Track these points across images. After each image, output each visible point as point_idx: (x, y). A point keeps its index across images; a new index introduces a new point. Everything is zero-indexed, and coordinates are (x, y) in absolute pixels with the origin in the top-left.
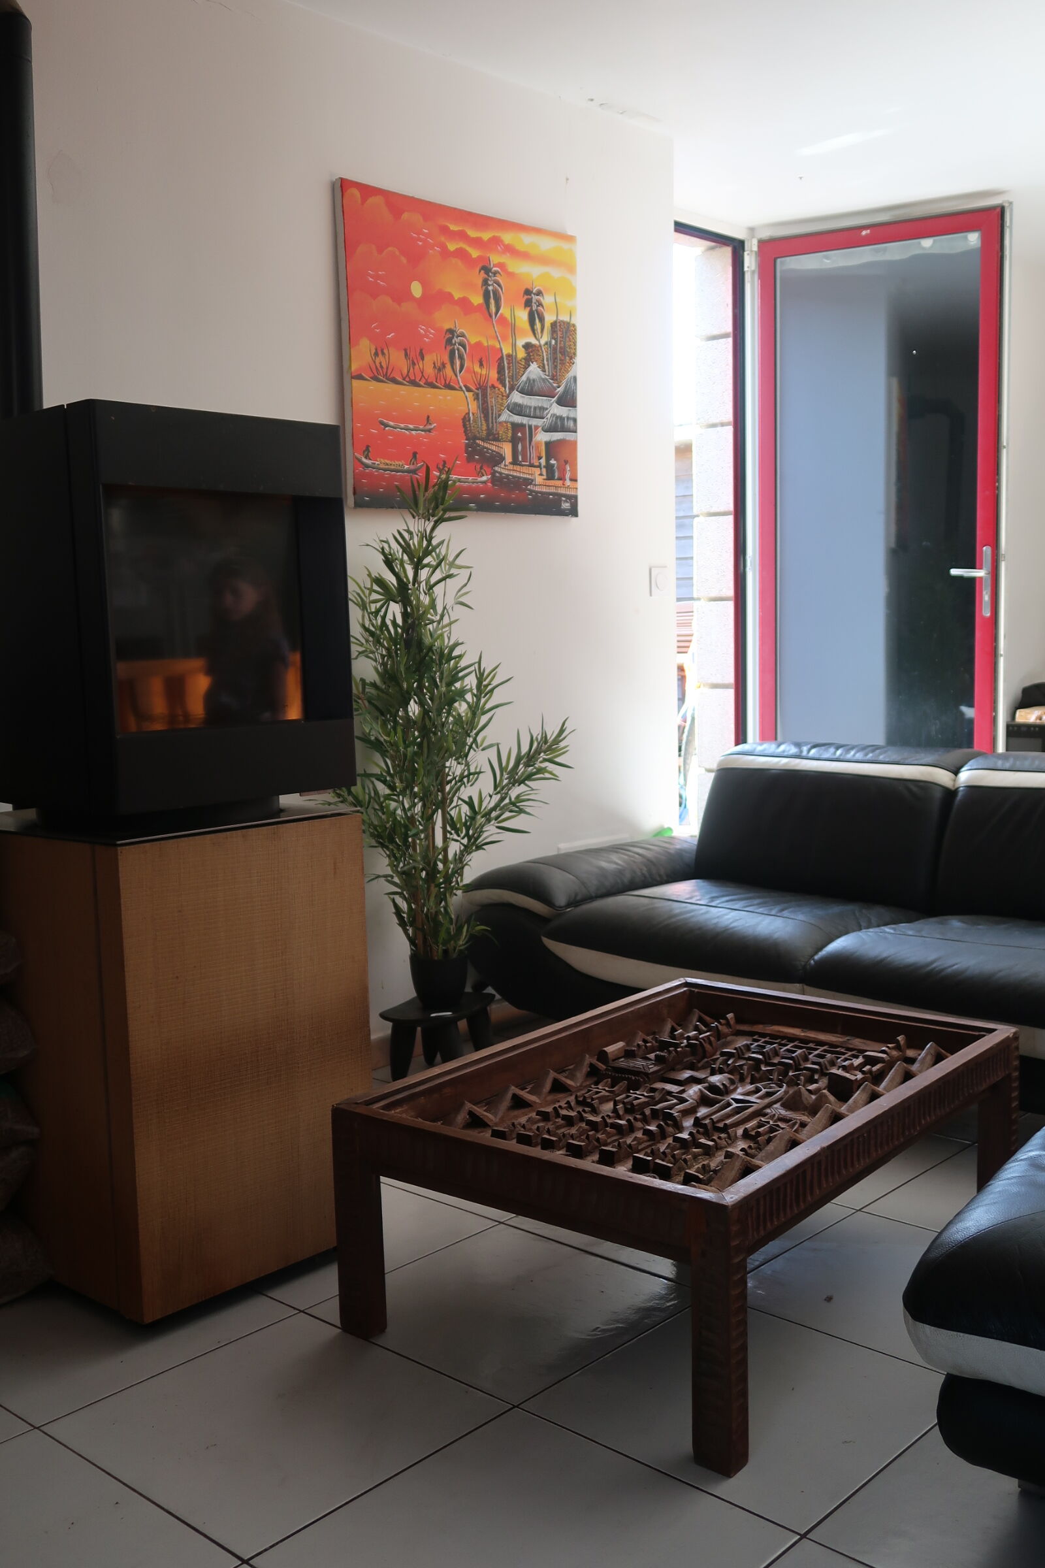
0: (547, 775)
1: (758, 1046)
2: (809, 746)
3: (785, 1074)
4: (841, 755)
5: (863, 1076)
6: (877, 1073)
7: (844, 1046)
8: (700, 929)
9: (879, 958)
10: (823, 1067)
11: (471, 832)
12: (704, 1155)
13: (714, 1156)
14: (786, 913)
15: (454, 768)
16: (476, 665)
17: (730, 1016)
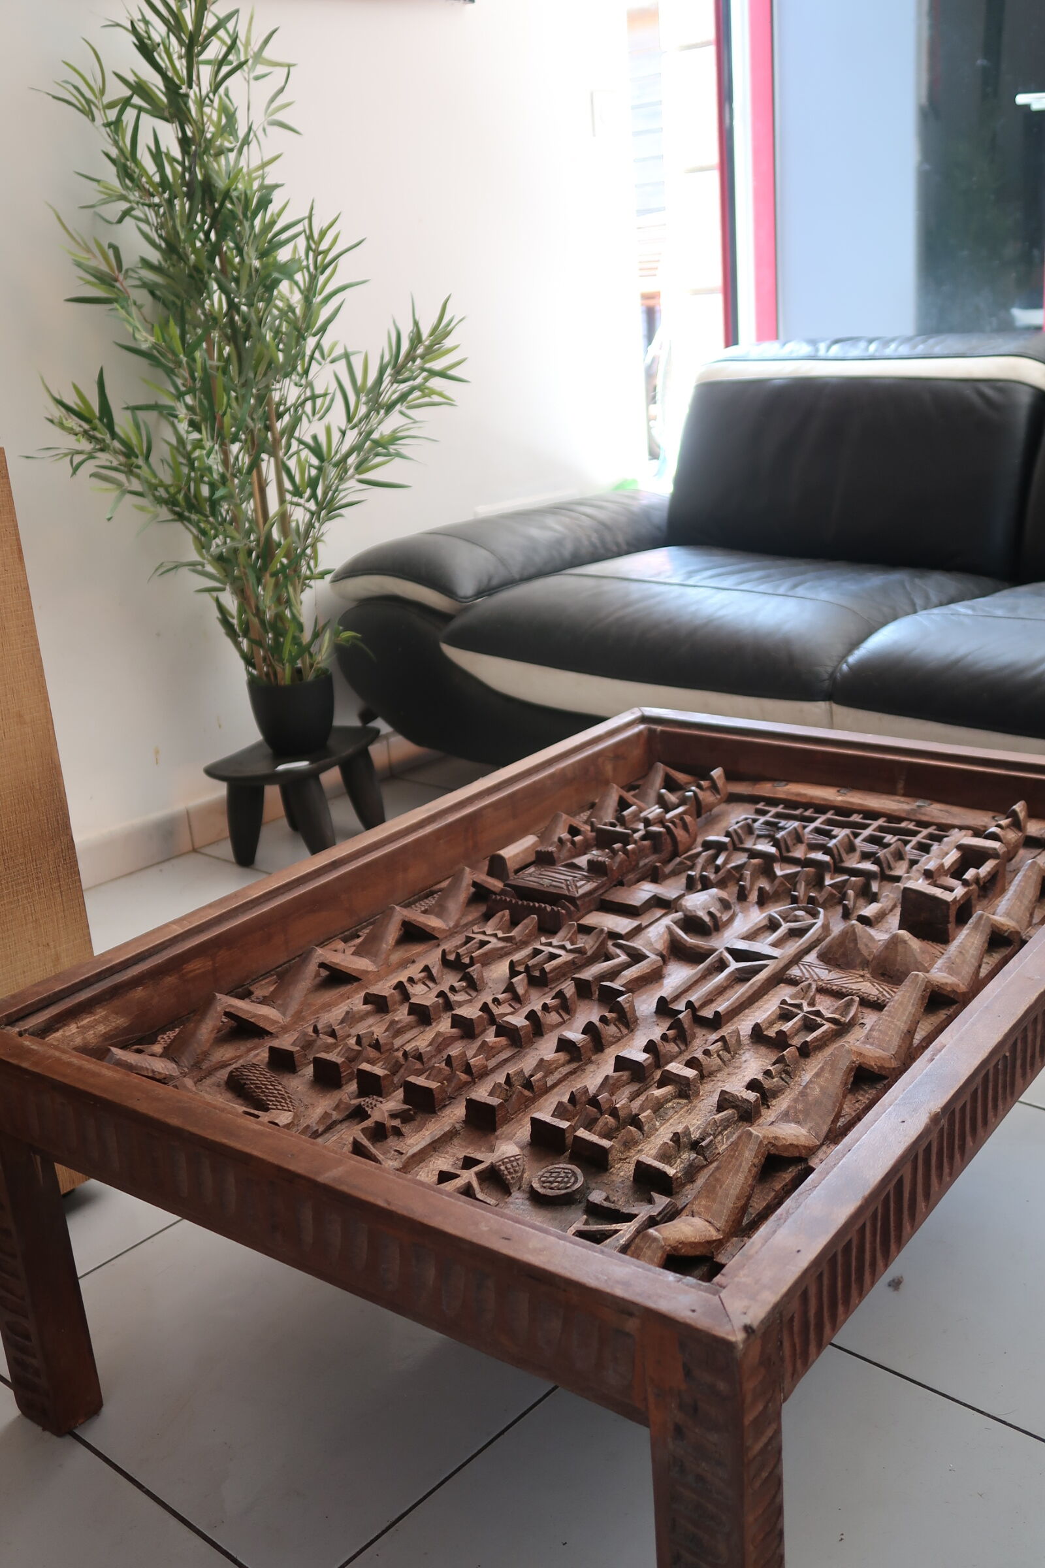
0: (436, 398)
1: (767, 823)
2: (828, 342)
3: (819, 883)
4: (876, 350)
5: (966, 890)
6: (986, 880)
7: (913, 818)
8: (669, 621)
9: (953, 657)
10: (885, 865)
11: (319, 492)
12: (675, 1097)
13: (697, 1094)
14: (800, 591)
15: (288, 391)
16: (306, 222)
17: (717, 773)
